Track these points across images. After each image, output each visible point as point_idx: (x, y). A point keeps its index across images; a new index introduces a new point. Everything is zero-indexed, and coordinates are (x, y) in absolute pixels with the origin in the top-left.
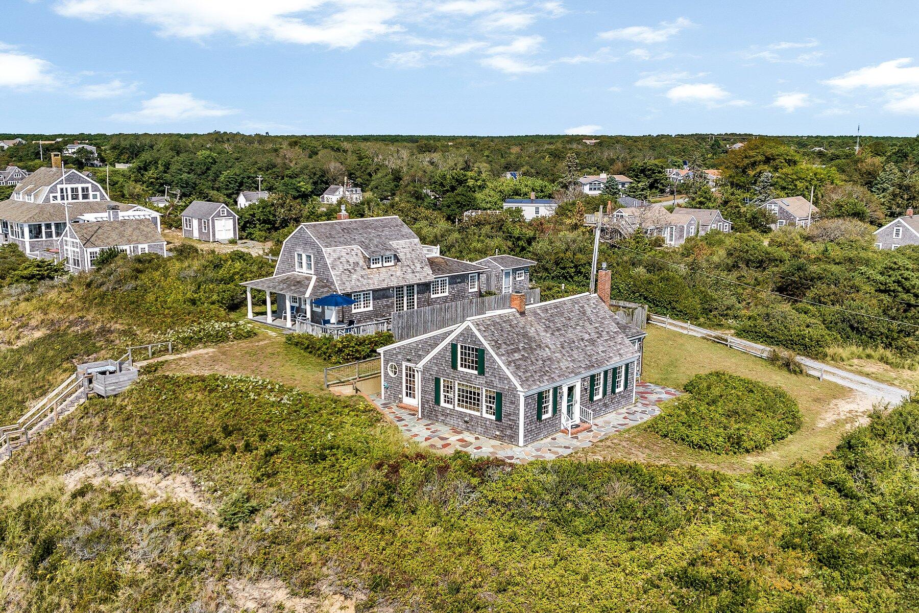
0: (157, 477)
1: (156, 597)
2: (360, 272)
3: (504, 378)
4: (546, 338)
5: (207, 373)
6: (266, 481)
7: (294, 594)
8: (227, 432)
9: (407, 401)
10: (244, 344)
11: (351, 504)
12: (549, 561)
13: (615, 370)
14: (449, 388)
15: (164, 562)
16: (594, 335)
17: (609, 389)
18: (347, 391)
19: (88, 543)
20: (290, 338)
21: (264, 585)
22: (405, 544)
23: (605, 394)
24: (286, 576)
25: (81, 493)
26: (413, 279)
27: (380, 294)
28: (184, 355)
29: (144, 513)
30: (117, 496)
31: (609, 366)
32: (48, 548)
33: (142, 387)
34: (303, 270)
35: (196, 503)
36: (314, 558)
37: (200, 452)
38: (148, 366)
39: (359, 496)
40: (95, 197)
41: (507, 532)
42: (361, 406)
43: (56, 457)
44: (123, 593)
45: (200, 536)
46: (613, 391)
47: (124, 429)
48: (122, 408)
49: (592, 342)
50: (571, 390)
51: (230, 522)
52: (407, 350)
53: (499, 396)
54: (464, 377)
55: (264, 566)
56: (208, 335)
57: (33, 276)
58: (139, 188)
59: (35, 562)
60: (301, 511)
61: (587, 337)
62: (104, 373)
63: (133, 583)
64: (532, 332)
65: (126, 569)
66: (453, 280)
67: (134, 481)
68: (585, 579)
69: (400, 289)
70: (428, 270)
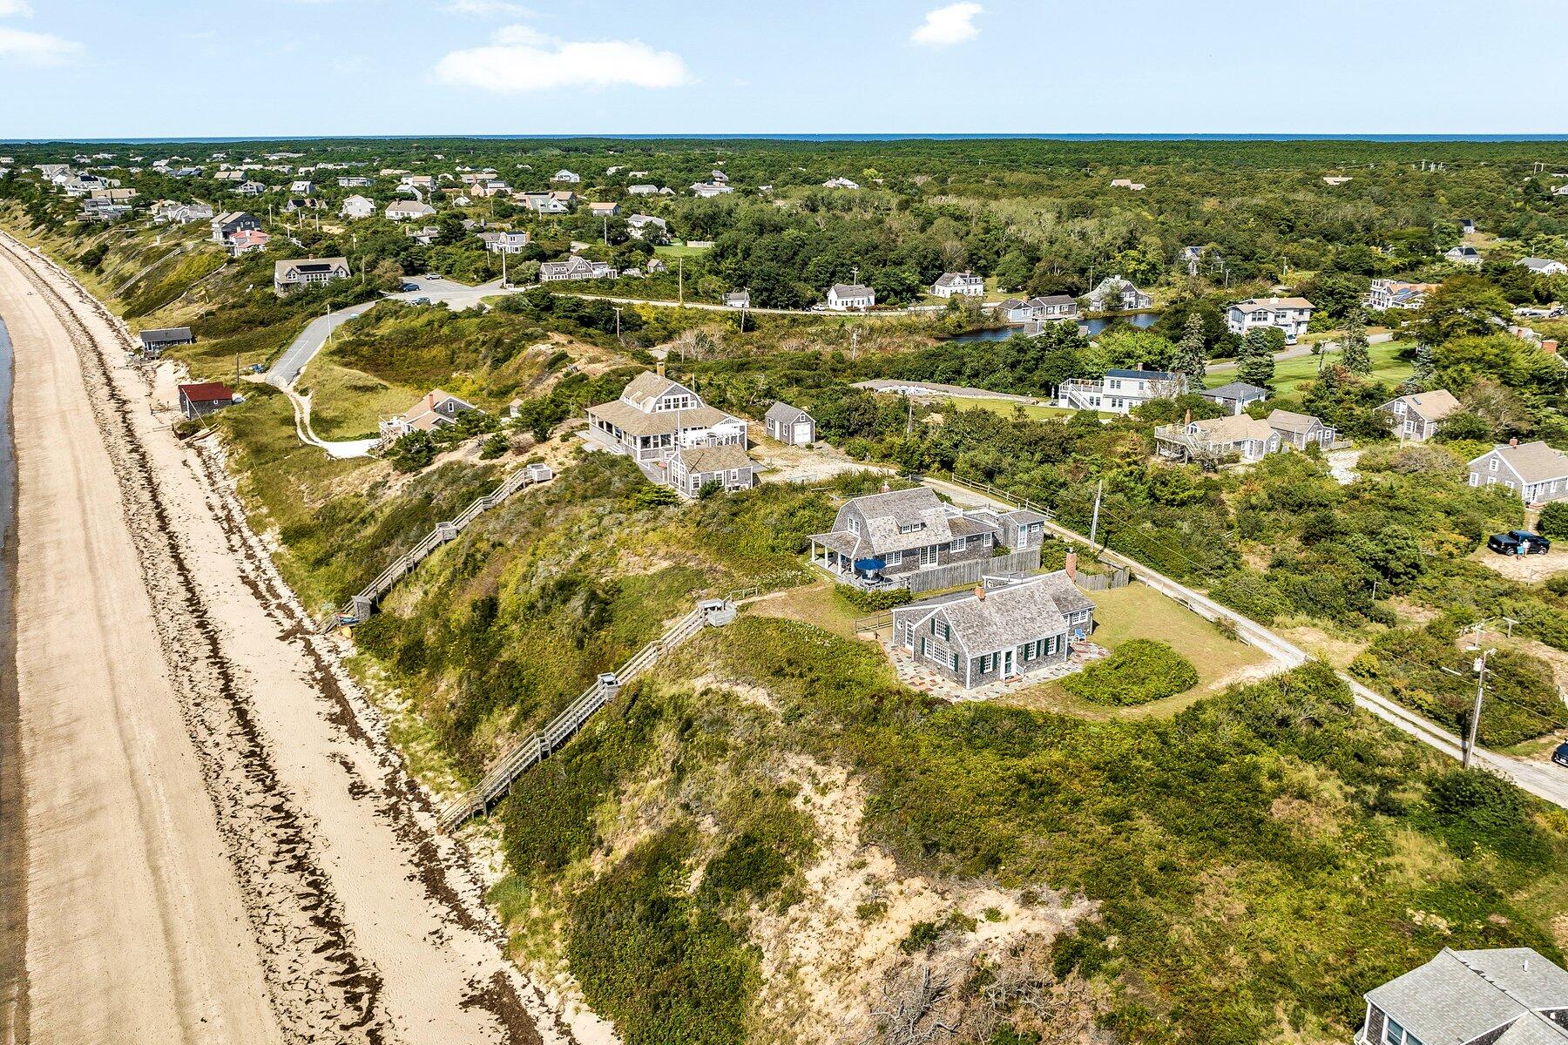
0: (748, 688)
1: (748, 757)
2: (894, 537)
3: (959, 646)
4: (997, 618)
5: (780, 615)
6: (809, 698)
7: (818, 763)
8: (790, 663)
9: (908, 646)
10: (806, 589)
11: (854, 718)
12: (953, 760)
13: (1047, 641)
14: (930, 646)
15: (752, 739)
16: (1035, 615)
17: (1042, 652)
18: (870, 636)
19: (712, 723)
20: (838, 587)
21: (803, 757)
22: (879, 743)
23: (1038, 655)
24: (814, 753)
25: (705, 693)
26: (935, 541)
27: (909, 553)
28: (766, 597)
29: (741, 710)
30: (727, 697)
31: (1043, 637)
32: (688, 724)
33: (740, 622)
34: (852, 532)
35: (770, 707)
36: (830, 745)
37: (773, 674)
38: (743, 606)
39: (860, 713)
40: (692, 404)
41: (936, 742)
42: (875, 651)
43: (688, 666)
44: (730, 754)
45: (771, 726)
46: (1046, 654)
47: (728, 653)
48: (727, 637)
49: (1032, 620)
50: (1008, 654)
51: (788, 720)
52: (910, 614)
53: (957, 656)
54: (938, 641)
55: (803, 747)
56: (782, 582)
57: (652, 502)
58: (714, 282)
59: (682, 731)
60: (826, 719)
61: (1029, 616)
62: (713, 608)
63: (736, 748)
64: (986, 613)
65: (731, 740)
66: (969, 539)
67: (735, 688)
68: (969, 772)
69: (924, 549)
70: (949, 532)
